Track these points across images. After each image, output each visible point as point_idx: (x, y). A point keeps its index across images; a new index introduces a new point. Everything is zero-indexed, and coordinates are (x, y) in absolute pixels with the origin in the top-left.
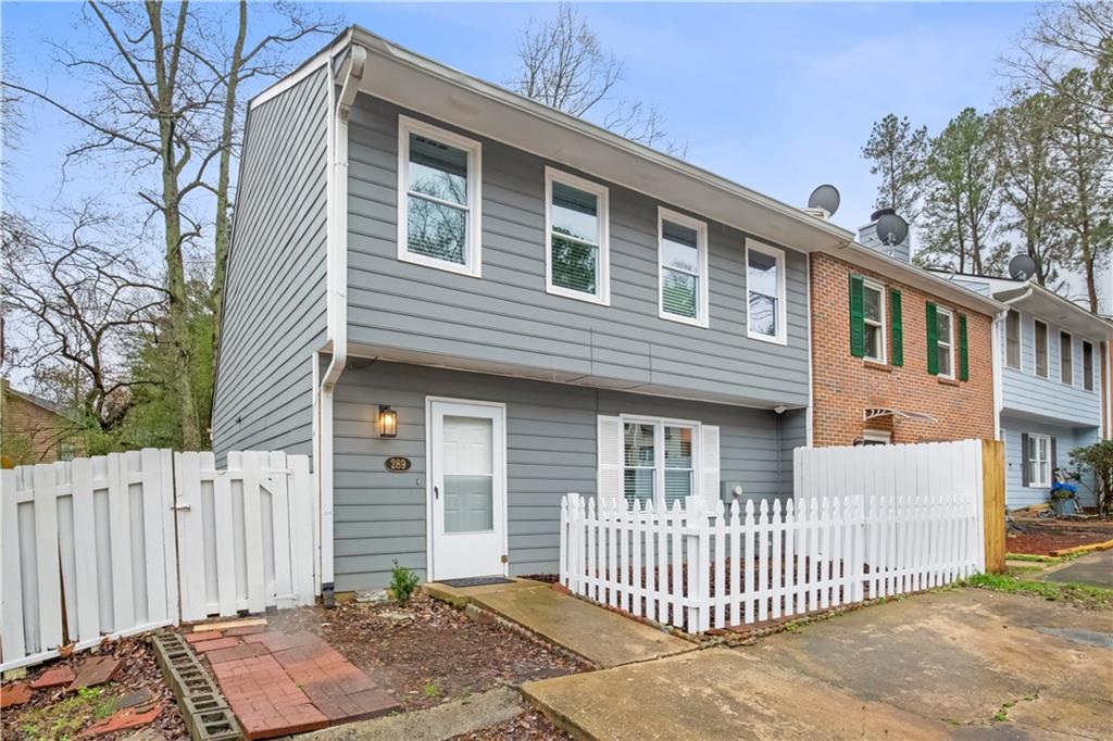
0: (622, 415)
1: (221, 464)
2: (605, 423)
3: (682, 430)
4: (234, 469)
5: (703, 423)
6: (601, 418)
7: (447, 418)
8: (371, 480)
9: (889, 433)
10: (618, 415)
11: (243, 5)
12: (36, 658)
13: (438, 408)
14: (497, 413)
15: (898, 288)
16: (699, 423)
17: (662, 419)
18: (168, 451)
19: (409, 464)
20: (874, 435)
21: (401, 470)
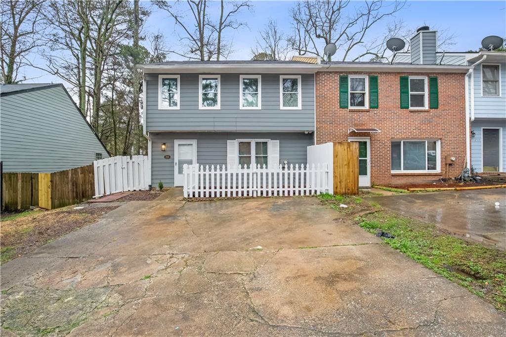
0: (236, 140)
1: (131, 158)
2: (230, 142)
3: (263, 143)
4: (133, 160)
5: (272, 140)
6: (228, 141)
7: (179, 145)
8: (161, 161)
9: (369, 138)
10: (235, 140)
11: (222, 2)
12: (100, 196)
13: (177, 142)
14: (194, 142)
15: (375, 75)
16: (270, 140)
17: (253, 140)
18: (121, 156)
19: (170, 157)
20: (356, 139)
21: (168, 158)
